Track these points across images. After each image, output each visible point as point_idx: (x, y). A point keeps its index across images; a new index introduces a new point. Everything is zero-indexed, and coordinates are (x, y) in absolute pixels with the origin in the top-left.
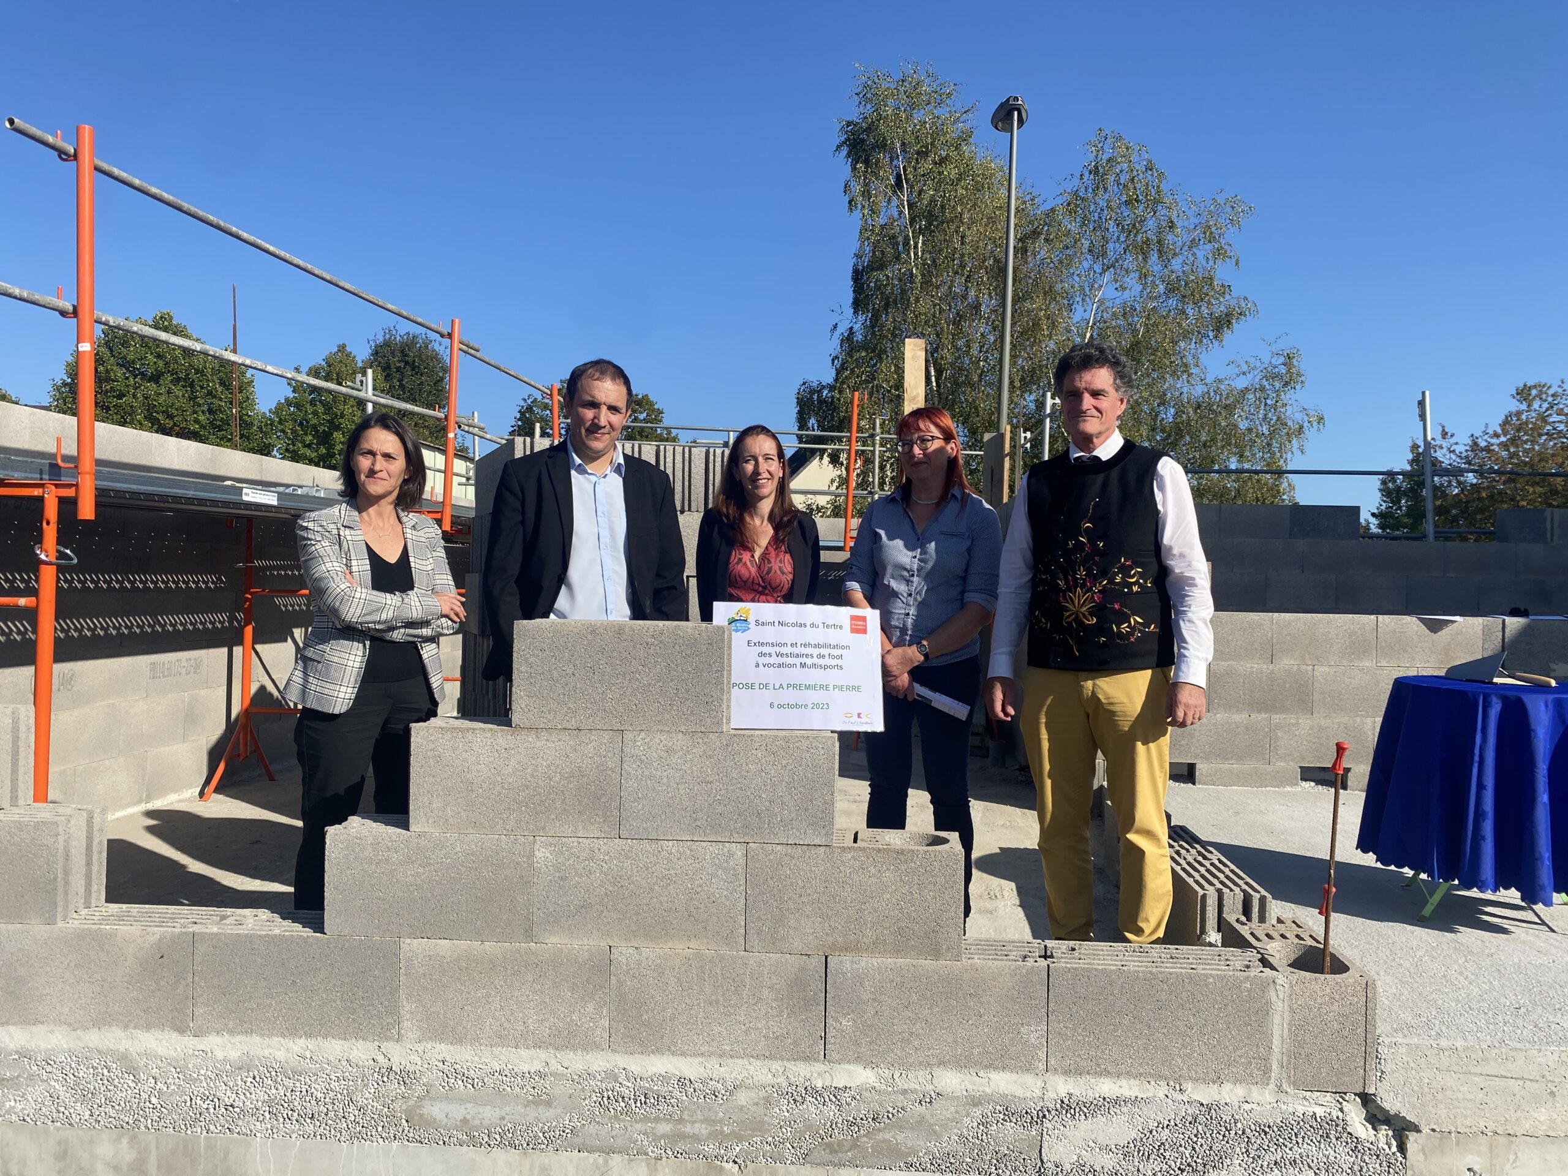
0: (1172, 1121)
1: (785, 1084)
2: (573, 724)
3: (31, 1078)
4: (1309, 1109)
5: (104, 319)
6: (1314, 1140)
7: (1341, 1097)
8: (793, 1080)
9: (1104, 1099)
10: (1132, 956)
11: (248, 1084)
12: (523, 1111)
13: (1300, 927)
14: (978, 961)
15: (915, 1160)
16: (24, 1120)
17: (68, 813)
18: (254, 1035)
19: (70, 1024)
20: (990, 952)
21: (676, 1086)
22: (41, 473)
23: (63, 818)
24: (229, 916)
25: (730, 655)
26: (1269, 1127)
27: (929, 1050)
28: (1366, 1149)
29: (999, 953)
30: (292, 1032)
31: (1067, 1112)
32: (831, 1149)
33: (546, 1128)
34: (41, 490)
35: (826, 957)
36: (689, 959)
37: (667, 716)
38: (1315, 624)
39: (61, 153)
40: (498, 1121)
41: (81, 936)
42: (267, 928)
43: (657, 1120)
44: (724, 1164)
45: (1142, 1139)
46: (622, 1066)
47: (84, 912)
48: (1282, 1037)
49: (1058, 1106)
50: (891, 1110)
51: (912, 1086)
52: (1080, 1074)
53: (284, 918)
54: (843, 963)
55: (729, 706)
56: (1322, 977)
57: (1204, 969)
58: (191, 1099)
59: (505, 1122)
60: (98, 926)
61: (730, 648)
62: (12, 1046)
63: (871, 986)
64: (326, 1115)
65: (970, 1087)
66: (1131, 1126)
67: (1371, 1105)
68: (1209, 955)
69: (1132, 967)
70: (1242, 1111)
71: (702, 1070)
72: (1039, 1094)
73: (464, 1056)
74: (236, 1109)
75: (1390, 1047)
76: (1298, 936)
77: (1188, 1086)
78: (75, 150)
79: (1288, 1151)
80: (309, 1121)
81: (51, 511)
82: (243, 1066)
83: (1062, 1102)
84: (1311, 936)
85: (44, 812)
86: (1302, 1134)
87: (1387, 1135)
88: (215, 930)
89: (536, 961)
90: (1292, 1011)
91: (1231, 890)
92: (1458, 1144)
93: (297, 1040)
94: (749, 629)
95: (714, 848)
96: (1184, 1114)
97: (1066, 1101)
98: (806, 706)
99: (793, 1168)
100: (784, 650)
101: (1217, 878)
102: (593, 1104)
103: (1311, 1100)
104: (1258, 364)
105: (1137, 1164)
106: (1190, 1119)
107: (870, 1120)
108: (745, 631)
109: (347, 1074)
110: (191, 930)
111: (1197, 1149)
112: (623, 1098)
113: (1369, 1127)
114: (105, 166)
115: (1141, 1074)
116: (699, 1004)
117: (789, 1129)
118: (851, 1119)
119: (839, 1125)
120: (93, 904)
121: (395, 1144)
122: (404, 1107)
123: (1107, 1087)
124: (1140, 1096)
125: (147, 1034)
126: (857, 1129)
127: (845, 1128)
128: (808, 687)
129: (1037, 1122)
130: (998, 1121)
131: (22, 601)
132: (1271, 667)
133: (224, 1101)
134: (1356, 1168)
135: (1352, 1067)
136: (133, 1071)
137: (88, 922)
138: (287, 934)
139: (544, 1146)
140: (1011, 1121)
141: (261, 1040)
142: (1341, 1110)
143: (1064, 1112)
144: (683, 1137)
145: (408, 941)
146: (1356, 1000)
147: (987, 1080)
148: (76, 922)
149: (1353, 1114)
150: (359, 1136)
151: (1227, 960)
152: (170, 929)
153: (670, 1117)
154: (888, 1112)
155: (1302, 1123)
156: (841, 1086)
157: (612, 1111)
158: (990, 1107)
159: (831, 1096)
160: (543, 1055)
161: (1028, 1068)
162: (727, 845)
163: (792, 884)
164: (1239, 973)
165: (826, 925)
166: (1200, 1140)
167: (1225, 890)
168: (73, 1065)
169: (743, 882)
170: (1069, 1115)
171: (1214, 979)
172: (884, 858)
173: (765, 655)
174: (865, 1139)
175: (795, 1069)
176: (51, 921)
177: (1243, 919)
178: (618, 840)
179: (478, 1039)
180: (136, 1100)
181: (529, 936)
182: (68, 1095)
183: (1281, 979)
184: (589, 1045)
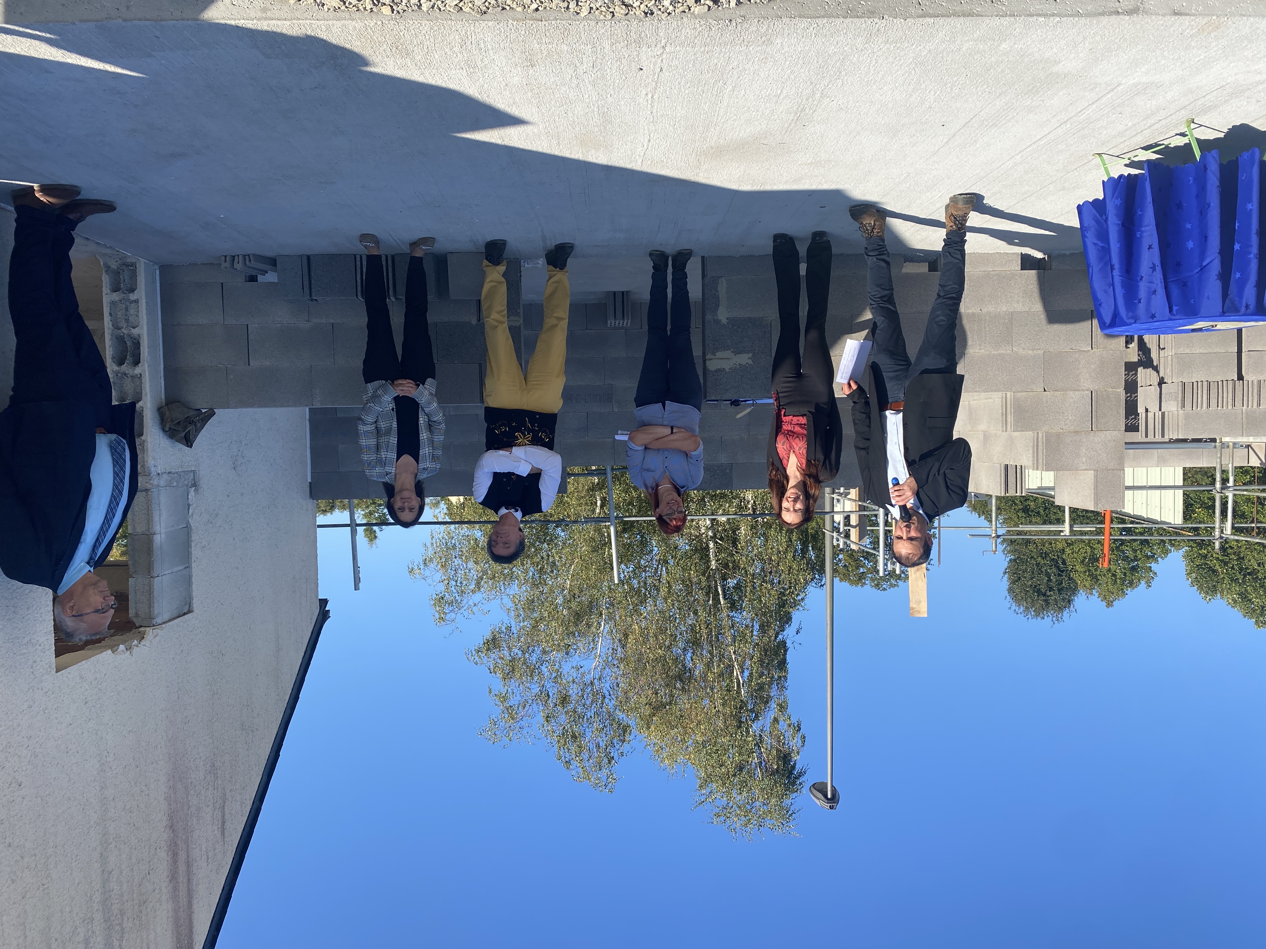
104: (466, 613)
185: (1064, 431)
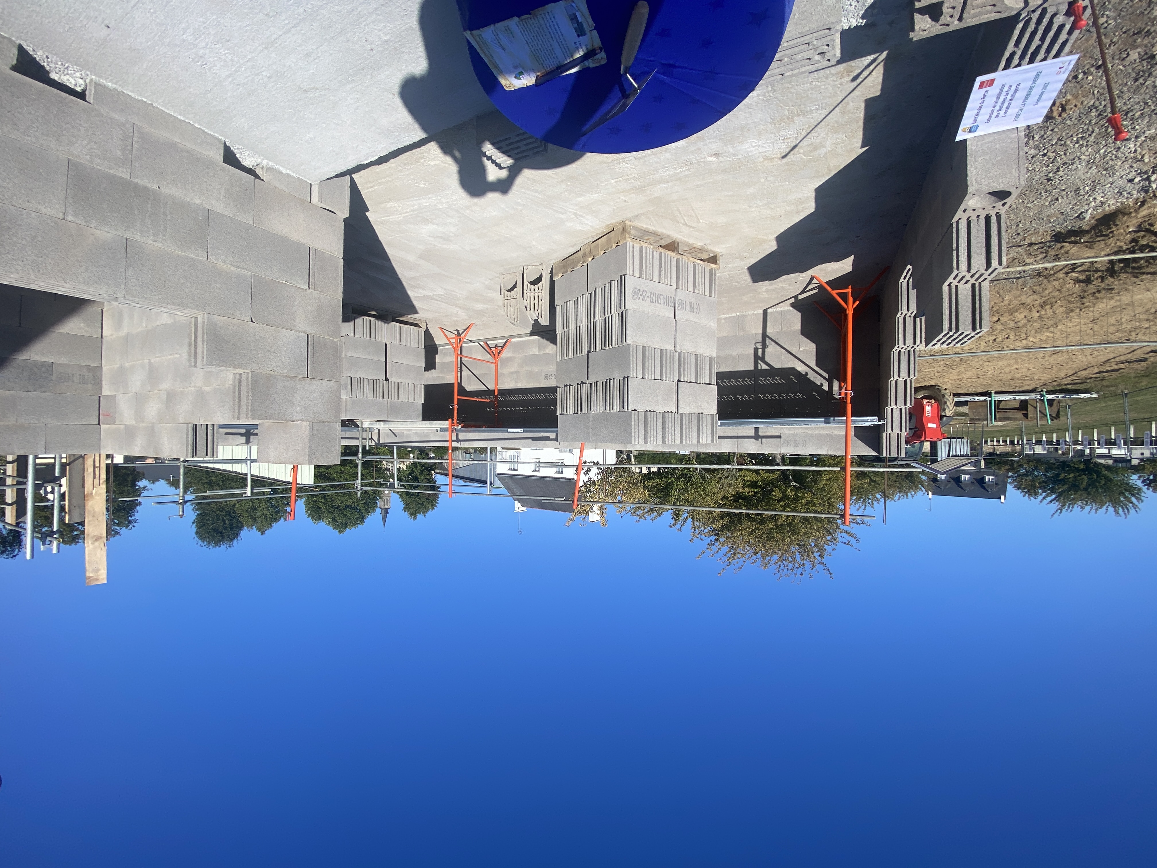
185: (276, 373)
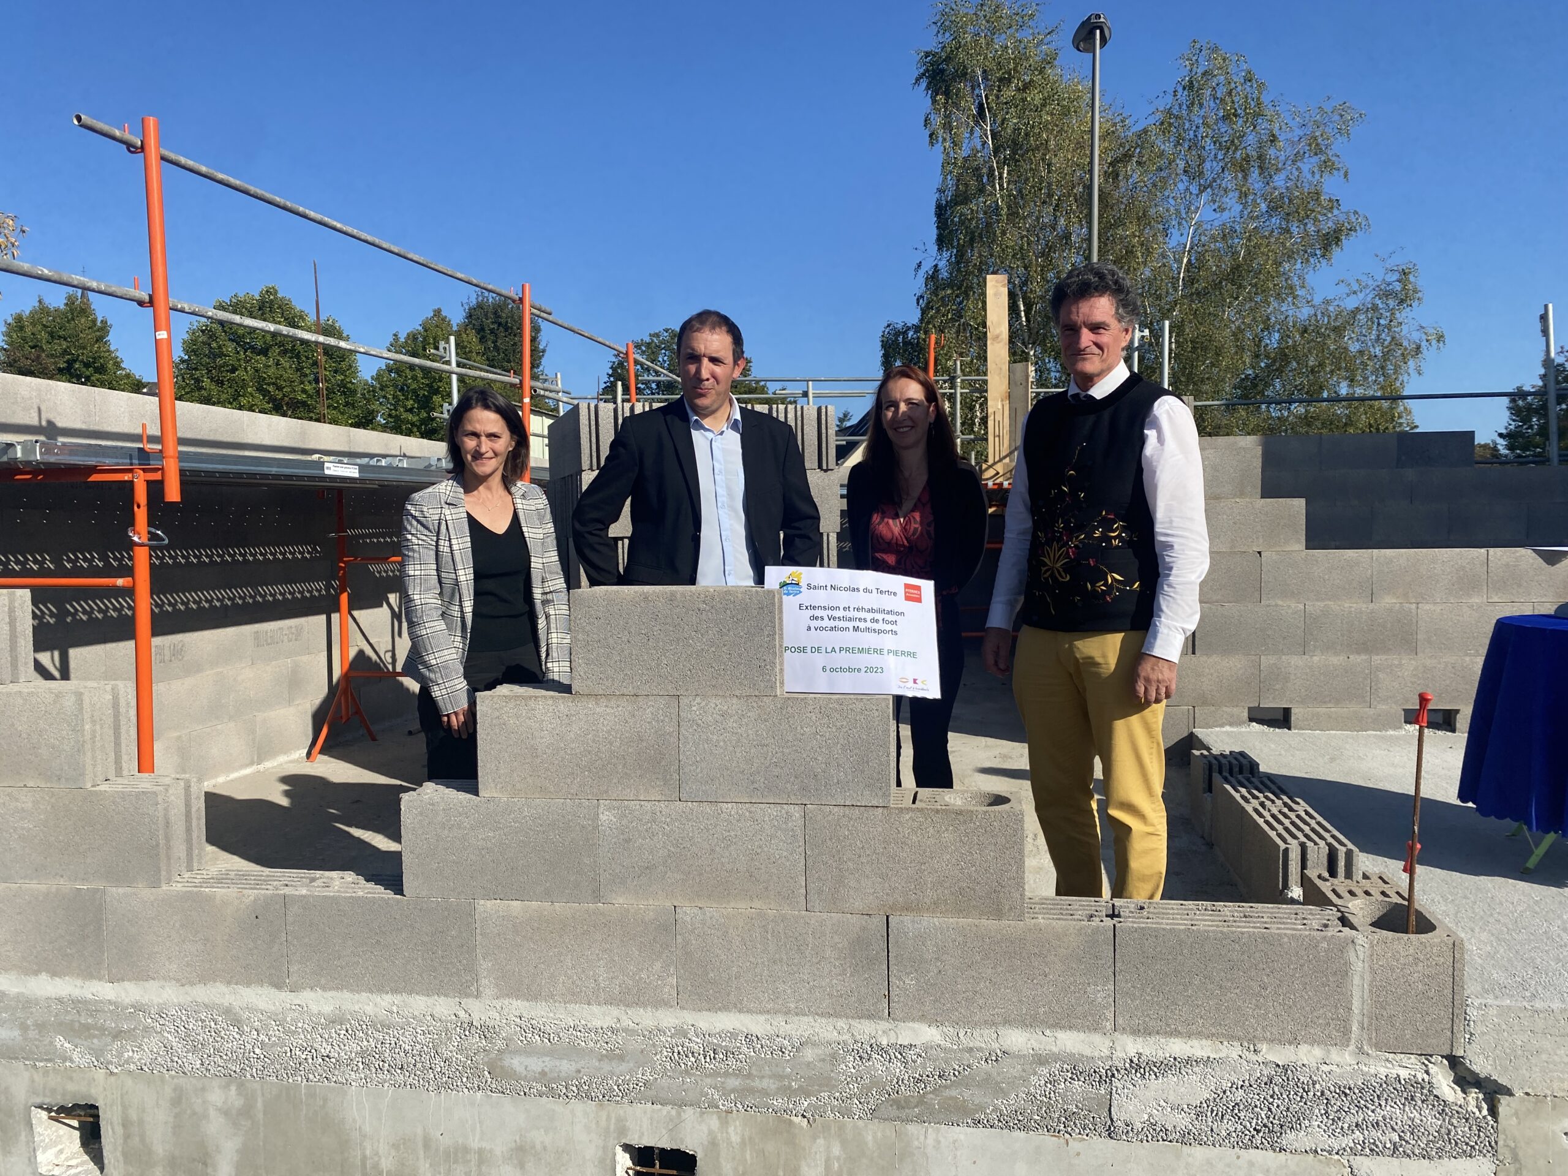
0: (1247, 1082)
1: (850, 1041)
2: (630, 690)
3: (146, 1029)
4: (1392, 1071)
5: (179, 306)
6: (1398, 1103)
7: (1427, 1059)
8: (858, 1037)
9: (1175, 1059)
10: (1203, 915)
11: (342, 1036)
12: (597, 1064)
13: (1385, 882)
14: (1042, 921)
15: (983, 1117)
16: (142, 1069)
17: (167, 783)
18: (345, 991)
19: (178, 980)
20: (1055, 912)
21: (743, 1042)
22: (131, 459)
23: (161, 788)
24: (318, 879)
25: (781, 619)
26: (1350, 1089)
27: (994, 1009)
28: (1454, 1112)
29: (1064, 912)
30: (380, 990)
31: (1136, 1071)
32: (898, 1105)
33: (620, 1081)
34: (130, 475)
35: (887, 917)
36: (752, 919)
37: (721, 681)
38: (1418, 560)
39: (129, 146)
40: (574, 1074)
41: (186, 897)
42: (351, 891)
43: (726, 1074)
44: (793, 1118)
45: (1215, 1099)
46: (690, 1023)
47: (187, 875)
48: (1363, 998)
49: (1127, 1065)
50: (957, 1067)
51: (978, 1044)
52: (1150, 1034)
53: (367, 880)
54: (903, 922)
55: (782, 670)
56: (1405, 936)
57: (1279, 929)
58: (291, 1050)
59: (581, 1075)
60: (199, 889)
61: (781, 612)
62: (127, 1001)
63: (934, 946)
64: (415, 1066)
65: (1036, 1046)
66: (1203, 1087)
67: (1459, 1067)
68: (1285, 913)
69: (1201, 926)
70: (1320, 1073)
71: (769, 1027)
72: (1108, 1053)
73: (540, 1012)
74: (332, 1060)
75: (1479, 1008)
76: (1383, 893)
77: (1264, 1047)
78: (142, 142)
79: (1370, 1113)
80: (399, 1071)
81: (141, 495)
82: (336, 1020)
83: (1131, 1061)
84: (1398, 893)
85: (145, 782)
86: (1385, 1096)
87: (1478, 1098)
88: (304, 892)
89: (604, 921)
90: (1373, 971)
91: (1316, 844)
92: (1554, 1108)
93: (384, 996)
94: (800, 592)
95: (773, 811)
96: (1259, 1075)
97: (1135, 1060)
98: (859, 670)
99: (861, 1123)
100: (837, 614)
101: (1302, 830)
102: (664, 1059)
103: (1395, 1063)
104: (1370, 282)
105: (1211, 1124)
106: (1265, 1079)
107: (936, 1077)
108: (797, 594)
109: (432, 1028)
110: (282, 892)
111: (1273, 1110)
112: (693, 1053)
113: (1458, 1089)
114: (172, 156)
115: (1213, 1035)
116: (763, 963)
117: (856, 1085)
118: (917, 1076)
119: (906, 1082)
120: (195, 868)
121: (479, 1094)
122: (486, 1059)
123: (1178, 1047)
124: (1212, 1056)
125: (248, 990)
126: (923, 1086)
127: (912, 1084)
128: (861, 651)
129: (1105, 1081)
130: (1066, 1080)
131: (120, 582)
132: (1371, 606)
133: (320, 1052)
134: (1443, 1131)
135: (1439, 1030)
136: (237, 1023)
137: (190, 885)
138: (369, 895)
139: (619, 1099)
140: (1079, 1080)
141: (351, 995)
142: (1427, 1072)
143: (1134, 1071)
144: (752, 1091)
145: (482, 902)
146: (1442, 960)
147: (1053, 1039)
148: (179, 885)
149: (1440, 1077)
150: (447, 1086)
151: (1304, 919)
152: (263, 892)
153: (738, 1073)
154: (954, 1070)
155: (1384, 1086)
156: (906, 1044)
157: (683, 1066)
158: (1058, 1066)
159: (897, 1054)
160: (615, 1012)
161: (1095, 1027)
162: (785, 806)
163: (850, 845)
164: (1315, 933)
165: (887, 885)
166: (1276, 1101)
167: (1309, 844)
168: (184, 1018)
169: (802, 843)
170: (1138, 1075)
171: (1289, 939)
172: (942, 819)
173: (816, 618)
174: (931, 1096)
175: (859, 1026)
176: (156, 884)
177: (1326, 875)
178: (678, 802)
179: (552, 996)
180: (242, 1051)
181: (597, 896)
182: (180, 1046)
183: (1360, 939)
184: (659, 1003)
